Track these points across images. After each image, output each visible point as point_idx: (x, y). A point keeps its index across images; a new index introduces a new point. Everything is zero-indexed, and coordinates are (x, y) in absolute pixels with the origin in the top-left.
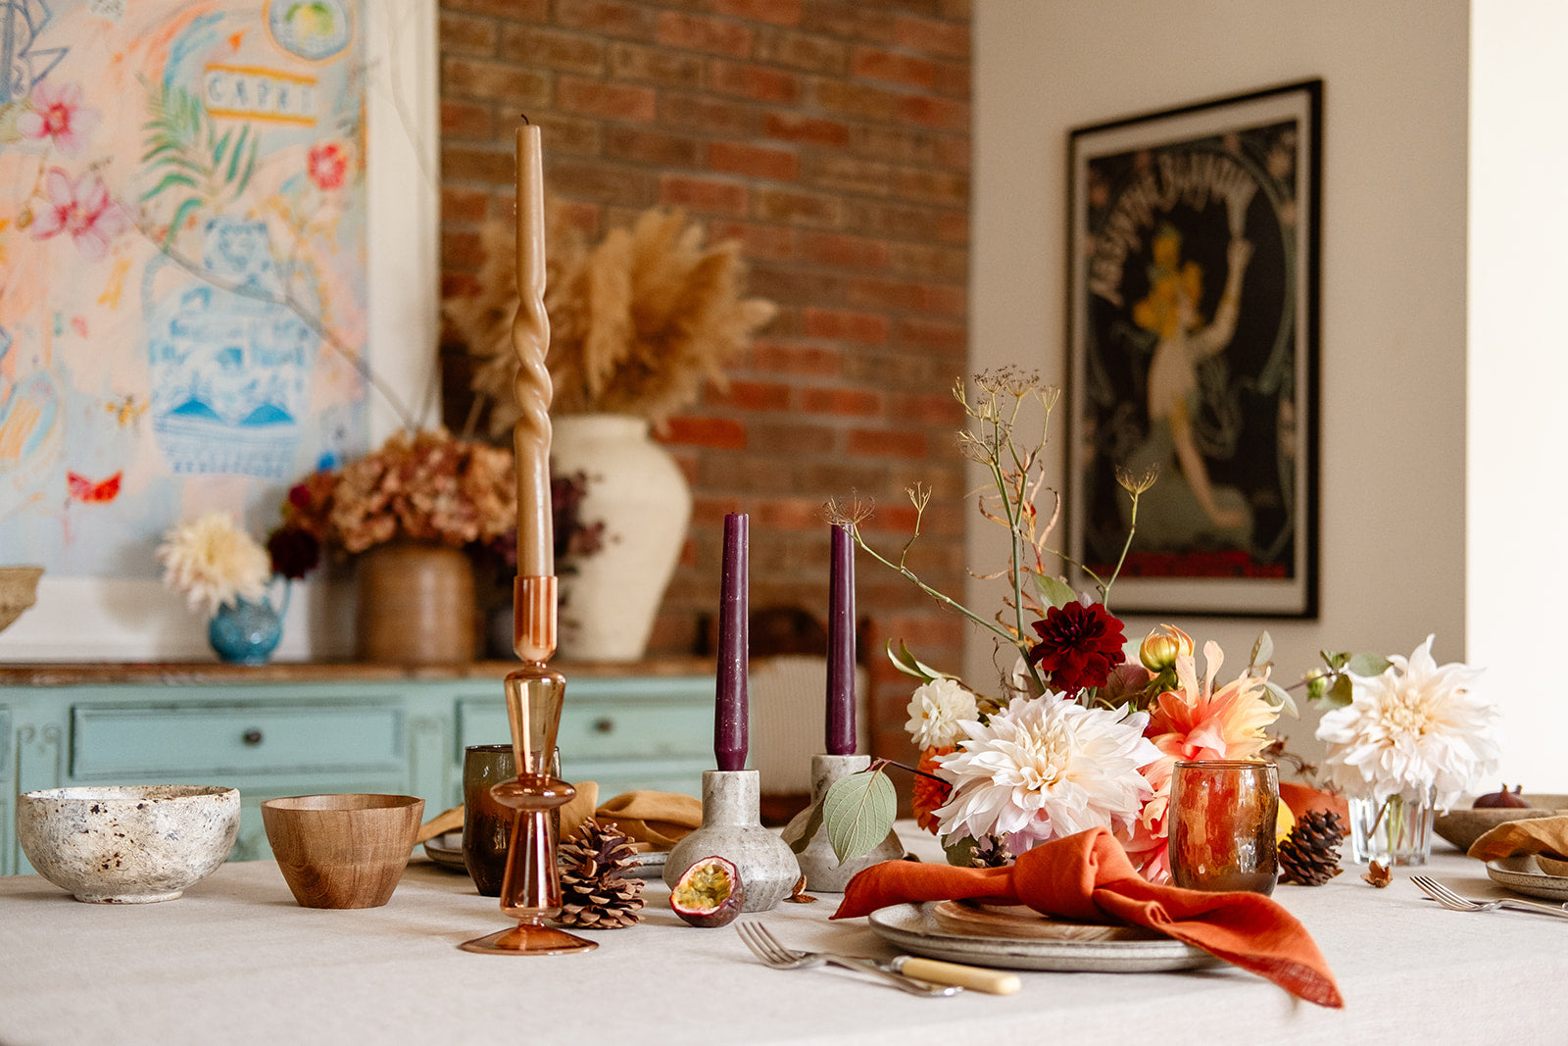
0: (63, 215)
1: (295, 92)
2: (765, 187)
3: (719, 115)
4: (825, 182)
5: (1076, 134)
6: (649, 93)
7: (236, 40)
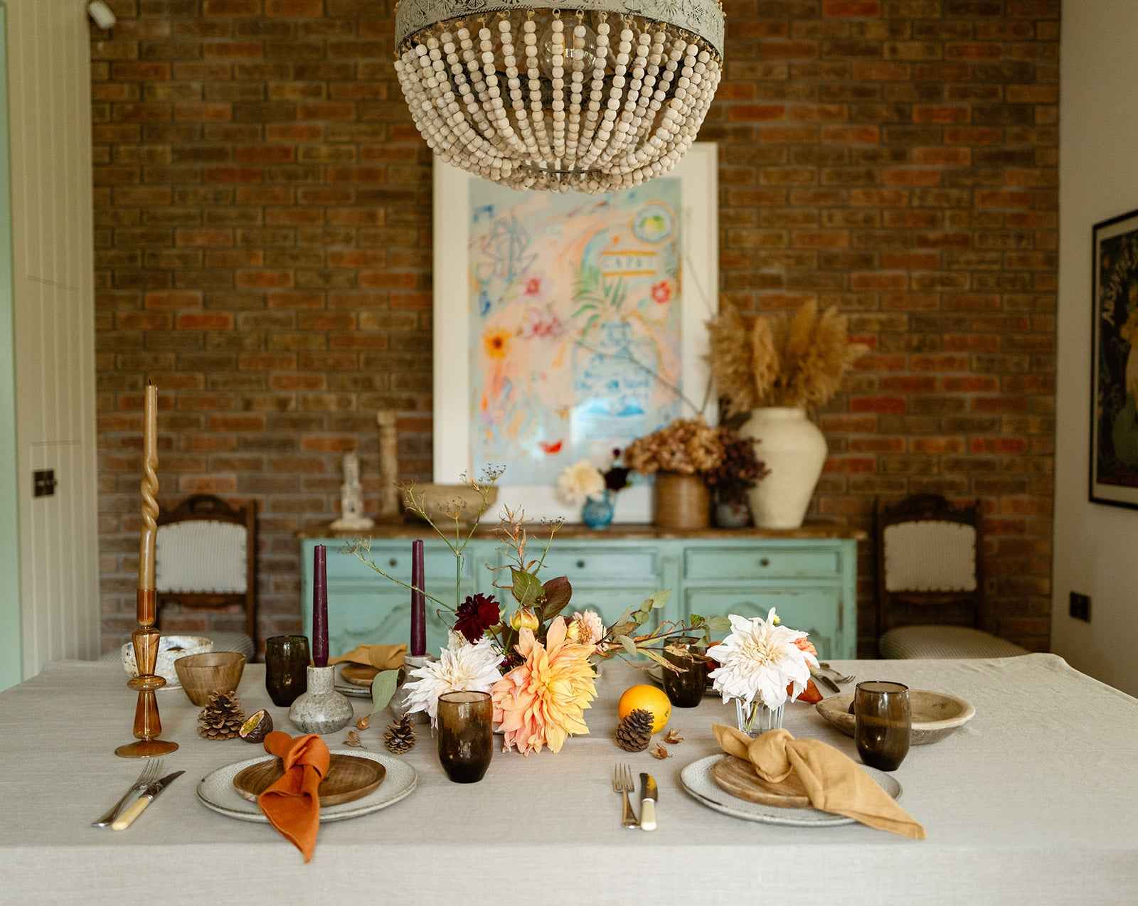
0: (536, 329)
1: (645, 260)
2: (917, 274)
3: (888, 240)
4: (956, 267)
5: (1096, 228)
6: (845, 233)
7: (616, 240)
